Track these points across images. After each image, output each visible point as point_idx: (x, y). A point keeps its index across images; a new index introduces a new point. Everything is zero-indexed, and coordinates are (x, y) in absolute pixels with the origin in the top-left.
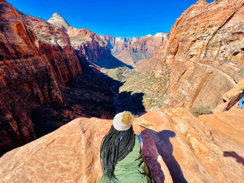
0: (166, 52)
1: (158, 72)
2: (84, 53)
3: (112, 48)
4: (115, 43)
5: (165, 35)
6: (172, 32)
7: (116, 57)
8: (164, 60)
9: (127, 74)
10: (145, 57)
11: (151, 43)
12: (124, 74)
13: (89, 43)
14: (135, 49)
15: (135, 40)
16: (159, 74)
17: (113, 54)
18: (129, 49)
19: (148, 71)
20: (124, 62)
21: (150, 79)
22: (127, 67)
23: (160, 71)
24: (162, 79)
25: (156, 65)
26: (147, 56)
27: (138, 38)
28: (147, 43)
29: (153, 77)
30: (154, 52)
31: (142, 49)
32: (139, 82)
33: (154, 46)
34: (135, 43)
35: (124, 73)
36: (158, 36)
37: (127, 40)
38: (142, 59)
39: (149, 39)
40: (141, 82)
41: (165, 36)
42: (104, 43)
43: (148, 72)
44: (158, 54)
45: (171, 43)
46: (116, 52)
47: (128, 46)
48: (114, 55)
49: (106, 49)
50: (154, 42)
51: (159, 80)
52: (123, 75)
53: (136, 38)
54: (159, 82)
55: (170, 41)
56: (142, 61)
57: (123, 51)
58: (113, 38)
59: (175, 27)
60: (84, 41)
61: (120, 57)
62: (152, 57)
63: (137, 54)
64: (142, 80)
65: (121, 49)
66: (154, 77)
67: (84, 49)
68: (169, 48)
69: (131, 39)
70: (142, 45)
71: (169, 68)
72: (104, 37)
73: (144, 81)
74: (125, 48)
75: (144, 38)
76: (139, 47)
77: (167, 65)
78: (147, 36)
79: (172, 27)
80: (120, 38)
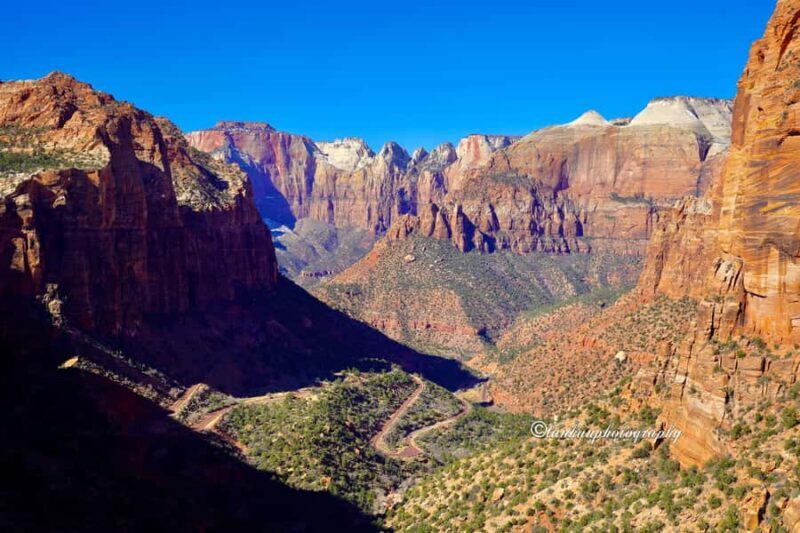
0: (735, 238)
1: (695, 413)
2: (34, 262)
3: (290, 222)
4: (310, 181)
5: (716, 117)
6: (760, 87)
7: (319, 291)
8: (734, 305)
9: (415, 434)
10: (570, 289)
11: (610, 177)
12: (393, 440)
13: (88, 182)
14: (484, 228)
15: (477, 156)
16: (699, 428)
17: (299, 265)
18: (426, 222)
19: (601, 404)
20: (393, 333)
21: (631, 478)
22: (417, 378)
23: (714, 406)
24: (742, 474)
25: (670, 353)
26: (594, 278)
27: (498, 143)
28: (580, 177)
29: (655, 456)
30: (642, 242)
31: (545, 224)
32: (523, 509)
33: (638, 198)
34: (476, 183)
35: (388, 429)
36: (660, 127)
37: (414, 155)
38: (548, 301)
39: (590, 145)
40: (543, 507)
41: (716, 123)
42: (212, 183)
43: (606, 414)
44: (675, 257)
45: (761, 168)
46: (319, 249)
47: (423, 201)
48: (300, 279)
49: (233, 225)
50: (632, 170)
51: (710, 489)
52: (380, 444)
53: (481, 140)
54: (716, 503)
55: (757, 157)
56: (545, 318)
57: (381, 245)
58: (298, 149)
59: (772, 52)
60: (39, 171)
61: (356, 291)
62: (628, 288)
63: (499, 263)
64: (558, 491)
65: (362, 225)
66: (666, 456)
67: (31, 234)
68: (754, 209)
69: (446, 153)
70: (533, 192)
71: (786, 377)
72: (222, 141)
73: (570, 495)
74: (398, 222)
75: (549, 138)
76: (511, 210)
77: (762, 345)
78: (573, 124)
79: (754, 57)
80: (356, 145)
